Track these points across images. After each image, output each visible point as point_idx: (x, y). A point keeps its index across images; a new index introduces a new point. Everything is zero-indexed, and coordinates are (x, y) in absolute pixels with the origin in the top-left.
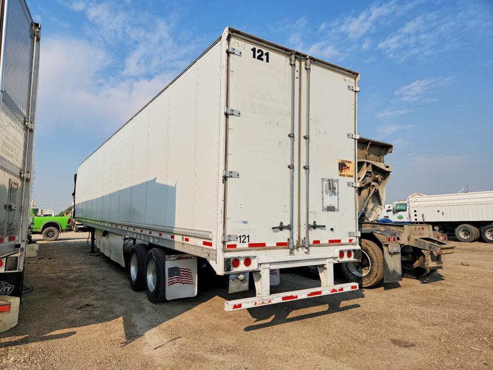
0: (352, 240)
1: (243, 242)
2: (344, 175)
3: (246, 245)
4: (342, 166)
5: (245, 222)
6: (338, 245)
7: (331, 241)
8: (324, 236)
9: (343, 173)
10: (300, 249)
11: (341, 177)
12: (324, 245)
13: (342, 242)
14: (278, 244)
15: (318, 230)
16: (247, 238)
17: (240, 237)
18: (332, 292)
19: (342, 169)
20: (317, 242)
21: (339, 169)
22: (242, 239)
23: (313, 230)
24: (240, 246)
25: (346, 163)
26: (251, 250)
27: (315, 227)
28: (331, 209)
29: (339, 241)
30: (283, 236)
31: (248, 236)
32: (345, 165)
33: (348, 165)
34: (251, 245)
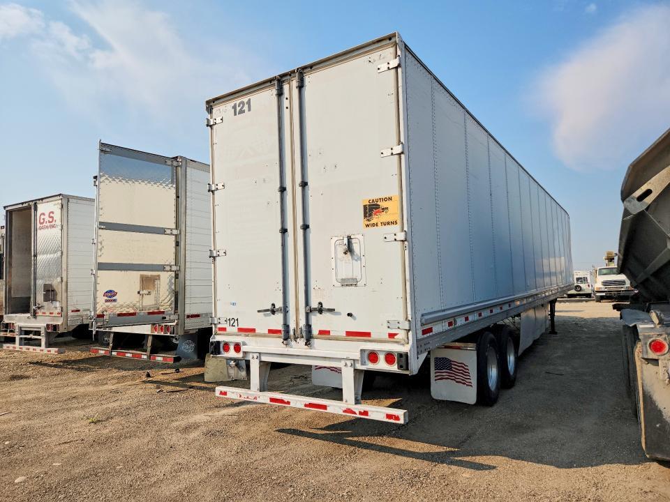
0: (396, 334)
1: (232, 326)
2: (373, 225)
3: (235, 330)
4: (371, 210)
5: (234, 304)
6: (365, 341)
7: (349, 334)
8: (338, 325)
9: (372, 222)
10: (298, 340)
11: (370, 228)
12: (336, 339)
13: (373, 336)
14: (271, 331)
15: (326, 315)
16: (236, 322)
17: (229, 320)
18: (345, 411)
19: (370, 215)
20: (324, 333)
21: (365, 216)
22: (232, 322)
23: (318, 315)
24: (230, 329)
25: (378, 203)
26: (240, 335)
27: (320, 310)
28: (349, 283)
29: (368, 334)
30: (276, 322)
31: (237, 320)
32: (377, 206)
33: (383, 204)
34: (241, 330)
